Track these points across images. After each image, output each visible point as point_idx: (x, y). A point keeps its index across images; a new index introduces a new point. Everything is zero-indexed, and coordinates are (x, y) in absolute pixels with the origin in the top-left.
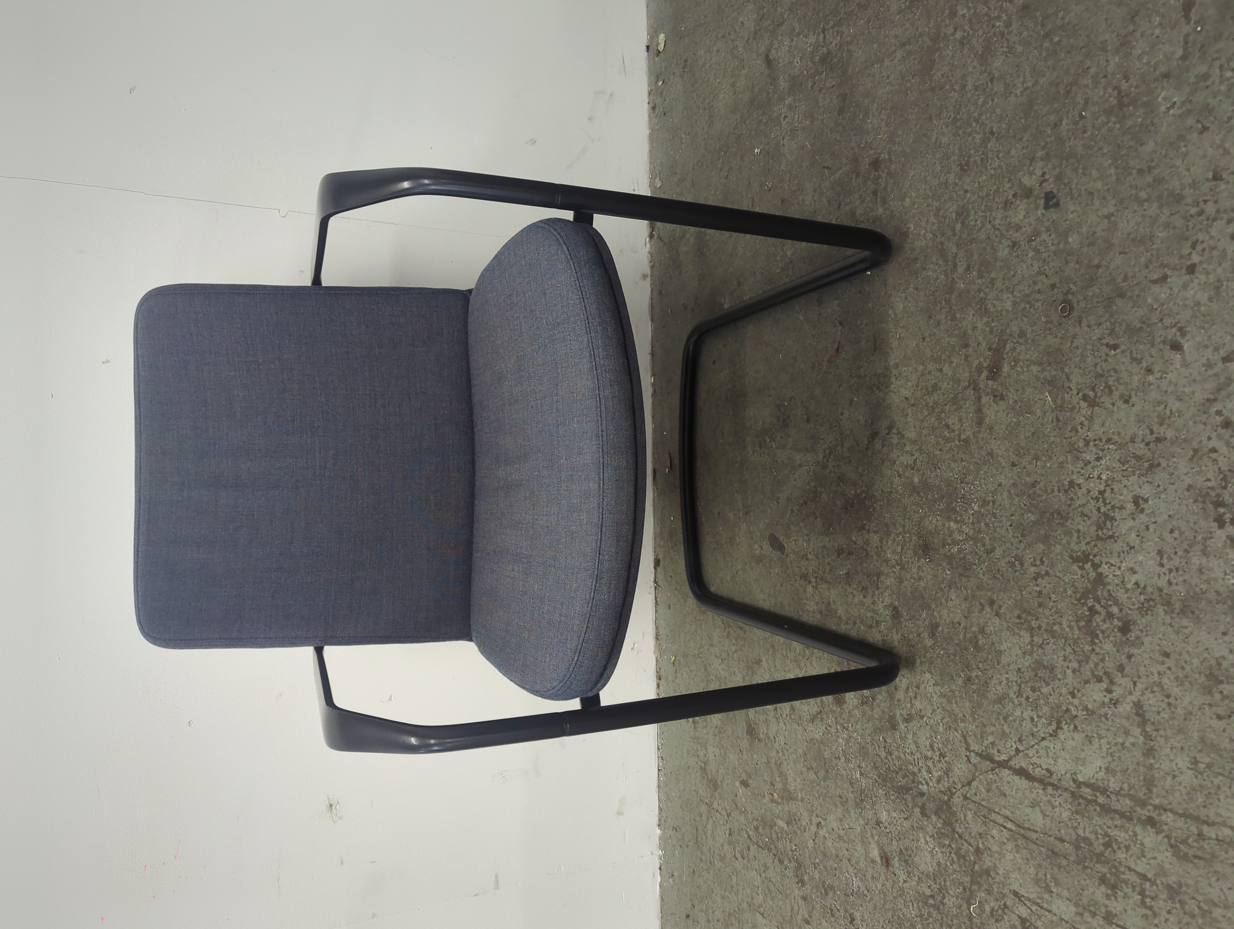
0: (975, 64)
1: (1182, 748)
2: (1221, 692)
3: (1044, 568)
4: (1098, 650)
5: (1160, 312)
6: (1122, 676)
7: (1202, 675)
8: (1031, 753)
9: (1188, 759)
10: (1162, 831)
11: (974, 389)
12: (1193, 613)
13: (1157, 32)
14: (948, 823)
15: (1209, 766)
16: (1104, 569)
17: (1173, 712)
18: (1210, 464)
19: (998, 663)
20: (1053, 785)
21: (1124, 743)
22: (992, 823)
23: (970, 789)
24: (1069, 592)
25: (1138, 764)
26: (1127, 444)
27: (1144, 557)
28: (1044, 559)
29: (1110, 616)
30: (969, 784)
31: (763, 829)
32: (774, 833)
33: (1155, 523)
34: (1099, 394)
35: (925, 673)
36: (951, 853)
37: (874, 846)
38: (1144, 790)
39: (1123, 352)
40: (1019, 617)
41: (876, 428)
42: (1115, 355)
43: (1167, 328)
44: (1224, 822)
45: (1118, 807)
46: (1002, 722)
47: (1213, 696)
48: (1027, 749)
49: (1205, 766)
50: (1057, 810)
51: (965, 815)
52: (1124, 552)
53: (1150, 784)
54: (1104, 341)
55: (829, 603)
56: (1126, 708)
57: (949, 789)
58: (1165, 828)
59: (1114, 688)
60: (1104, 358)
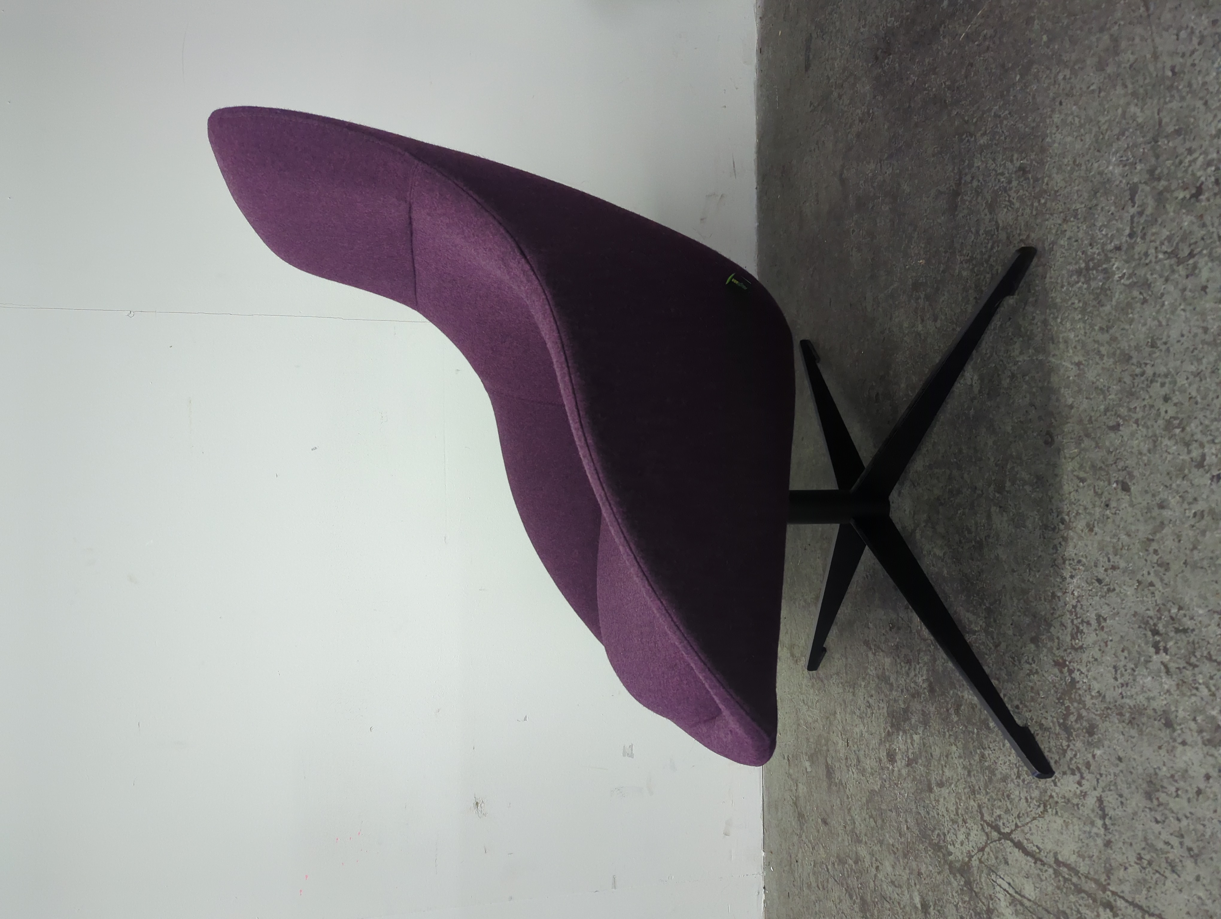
0: (986, 211)
4: (1072, 747)
5: (1115, 456)
6: (1089, 773)
8: (1026, 829)
13: (1113, 208)
14: (968, 883)
16: (1076, 675)
18: (1149, 595)
20: (1041, 861)
22: (998, 887)
23: (983, 854)
24: (1052, 691)
26: (1091, 568)
27: (1104, 669)
29: (1080, 717)
31: (838, 865)
32: (845, 870)
34: (1072, 519)
37: (916, 893)
39: (1089, 486)
42: (1084, 487)
43: (1119, 470)
45: (1087, 889)
46: (1006, 799)
48: (1023, 826)
50: (1044, 883)
51: (980, 877)
53: (1109, 872)
54: (1075, 473)
56: (1091, 801)
57: (969, 851)
60: (1076, 488)
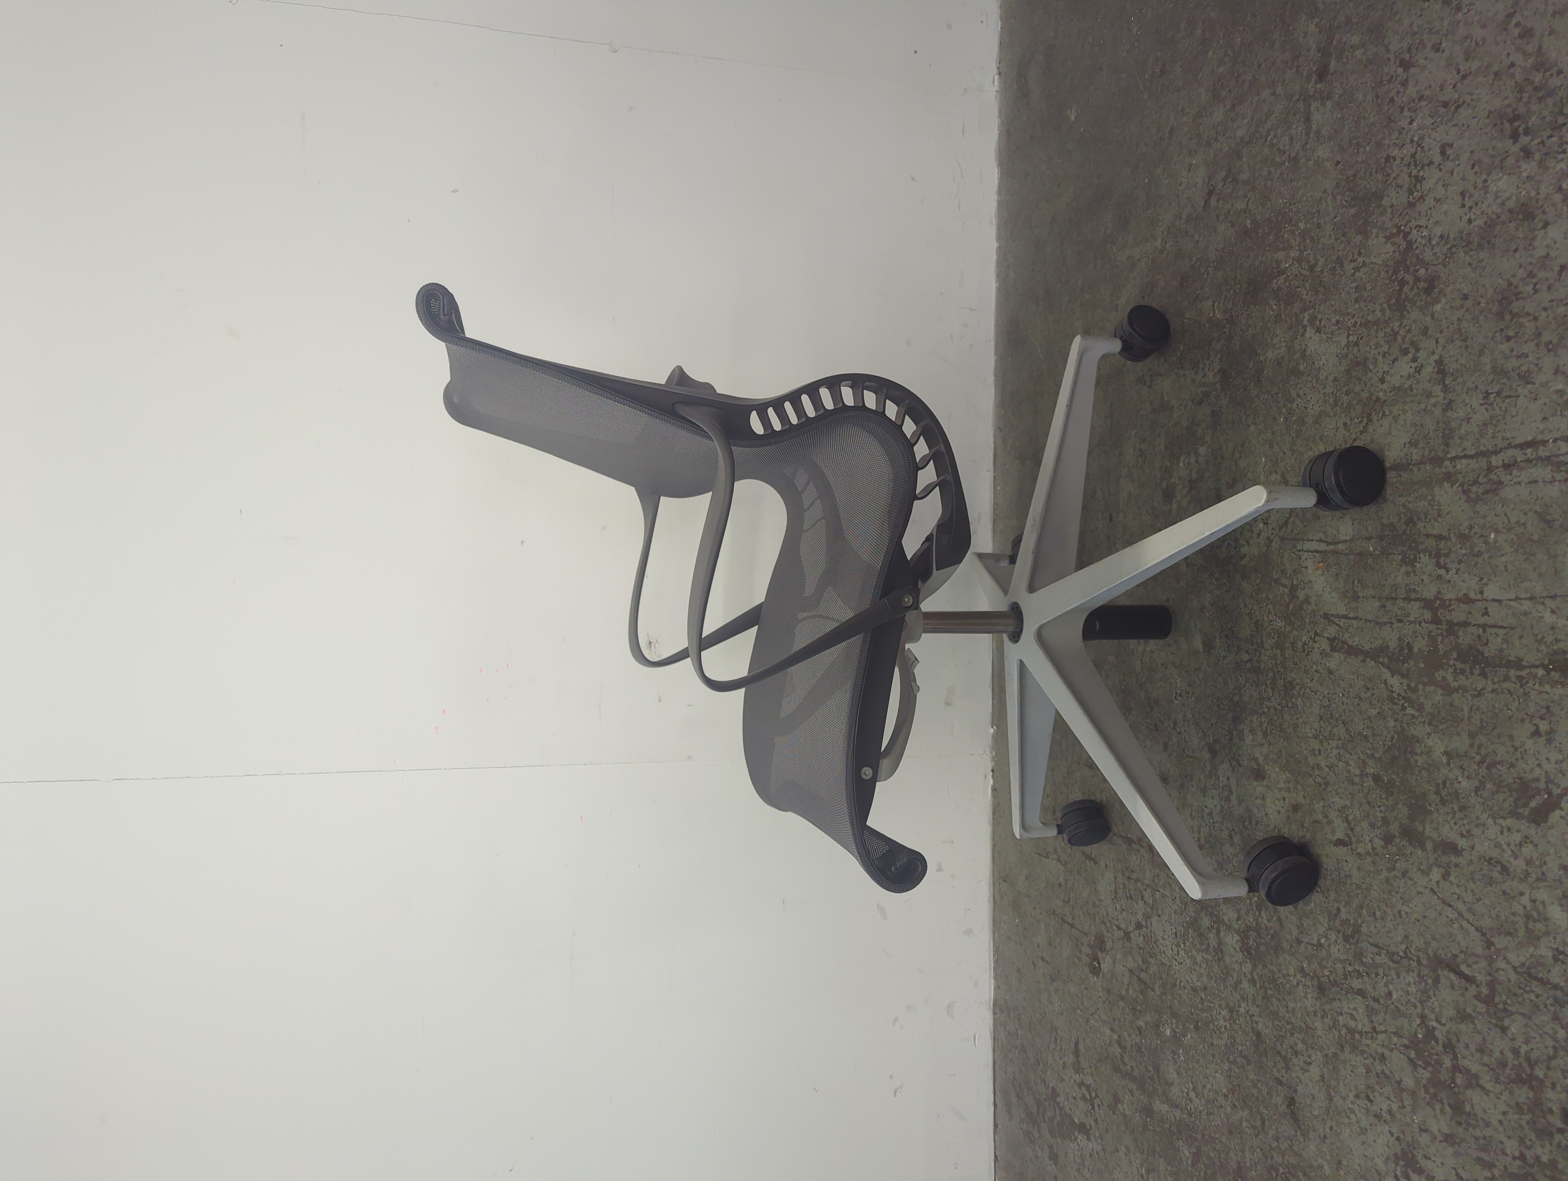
1: (1477, 387)
2: (1511, 312)
3: (1360, 259)
7: (1496, 303)
9: (1481, 396)
10: (1457, 481)
11: (1304, 100)
12: (1489, 242)
15: (1498, 394)
17: (1470, 354)
19: (1318, 379)
21: (1426, 407)
25: (1438, 422)
28: (1361, 251)
30: (1286, 523)
33: (1459, 165)
35: (1249, 426)
36: (1267, 605)
38: (1442, 447)
40: (1338, 322)
41: (1212, 185)
44: (1510, 444)
47: (1504, 320)
49: (1495, 395)
52: (1430, 209)
55: (1163, 398)
58: (1460, 477)
59: (1418, 355)
